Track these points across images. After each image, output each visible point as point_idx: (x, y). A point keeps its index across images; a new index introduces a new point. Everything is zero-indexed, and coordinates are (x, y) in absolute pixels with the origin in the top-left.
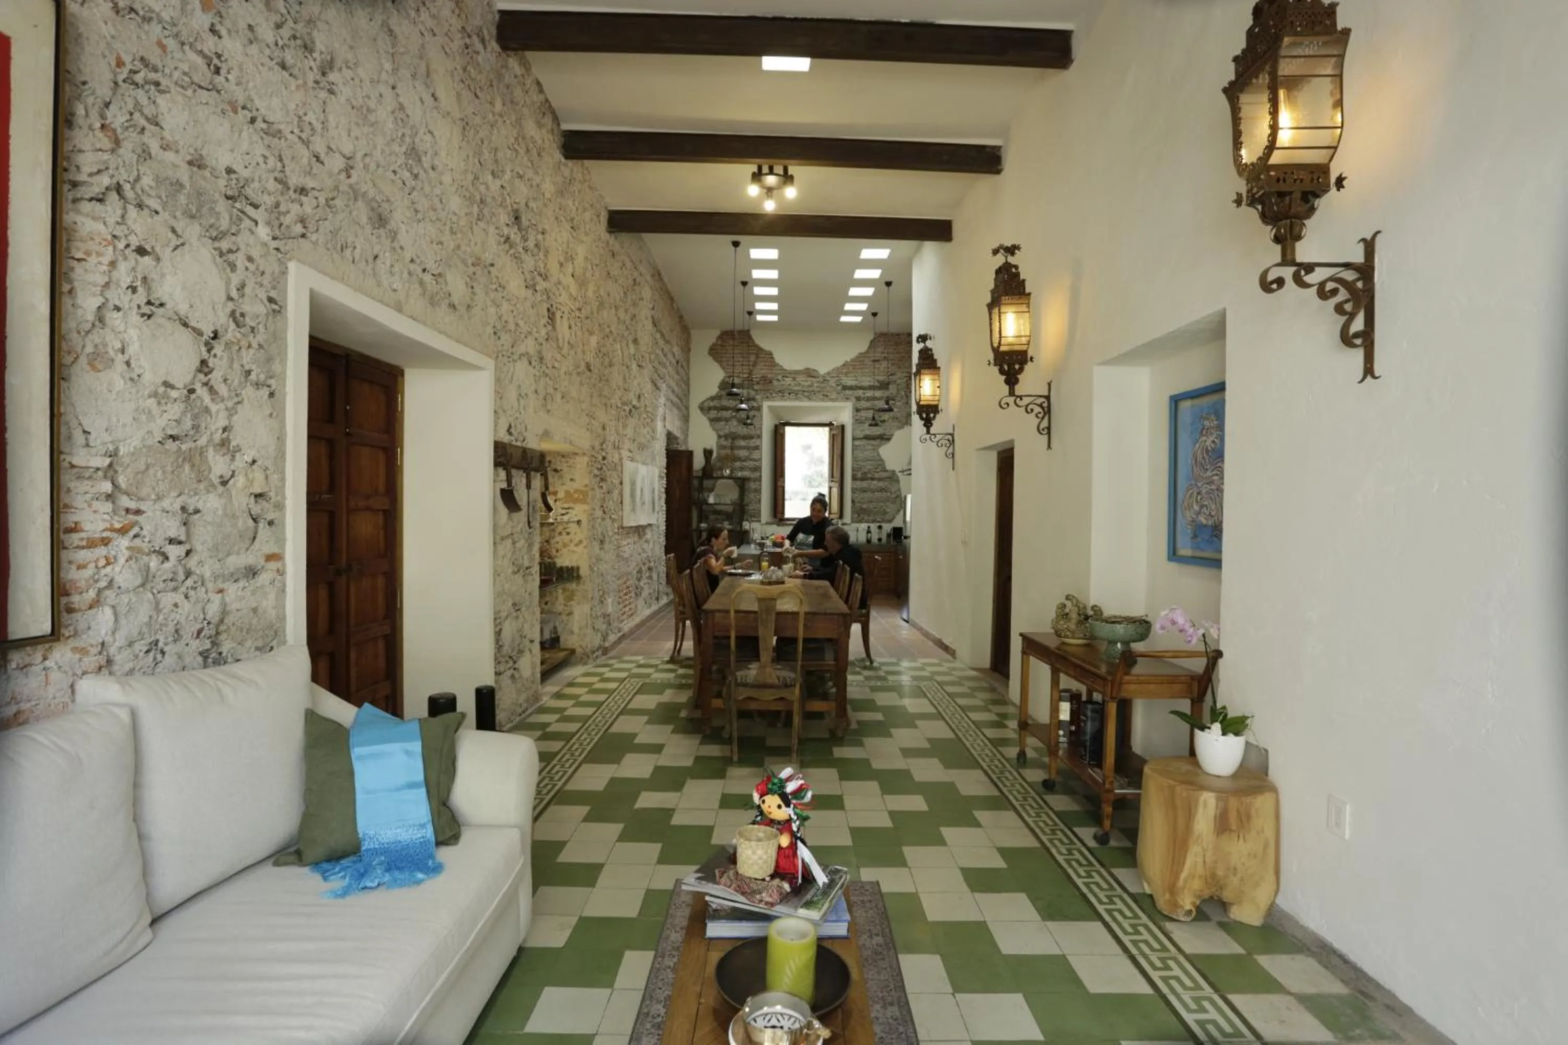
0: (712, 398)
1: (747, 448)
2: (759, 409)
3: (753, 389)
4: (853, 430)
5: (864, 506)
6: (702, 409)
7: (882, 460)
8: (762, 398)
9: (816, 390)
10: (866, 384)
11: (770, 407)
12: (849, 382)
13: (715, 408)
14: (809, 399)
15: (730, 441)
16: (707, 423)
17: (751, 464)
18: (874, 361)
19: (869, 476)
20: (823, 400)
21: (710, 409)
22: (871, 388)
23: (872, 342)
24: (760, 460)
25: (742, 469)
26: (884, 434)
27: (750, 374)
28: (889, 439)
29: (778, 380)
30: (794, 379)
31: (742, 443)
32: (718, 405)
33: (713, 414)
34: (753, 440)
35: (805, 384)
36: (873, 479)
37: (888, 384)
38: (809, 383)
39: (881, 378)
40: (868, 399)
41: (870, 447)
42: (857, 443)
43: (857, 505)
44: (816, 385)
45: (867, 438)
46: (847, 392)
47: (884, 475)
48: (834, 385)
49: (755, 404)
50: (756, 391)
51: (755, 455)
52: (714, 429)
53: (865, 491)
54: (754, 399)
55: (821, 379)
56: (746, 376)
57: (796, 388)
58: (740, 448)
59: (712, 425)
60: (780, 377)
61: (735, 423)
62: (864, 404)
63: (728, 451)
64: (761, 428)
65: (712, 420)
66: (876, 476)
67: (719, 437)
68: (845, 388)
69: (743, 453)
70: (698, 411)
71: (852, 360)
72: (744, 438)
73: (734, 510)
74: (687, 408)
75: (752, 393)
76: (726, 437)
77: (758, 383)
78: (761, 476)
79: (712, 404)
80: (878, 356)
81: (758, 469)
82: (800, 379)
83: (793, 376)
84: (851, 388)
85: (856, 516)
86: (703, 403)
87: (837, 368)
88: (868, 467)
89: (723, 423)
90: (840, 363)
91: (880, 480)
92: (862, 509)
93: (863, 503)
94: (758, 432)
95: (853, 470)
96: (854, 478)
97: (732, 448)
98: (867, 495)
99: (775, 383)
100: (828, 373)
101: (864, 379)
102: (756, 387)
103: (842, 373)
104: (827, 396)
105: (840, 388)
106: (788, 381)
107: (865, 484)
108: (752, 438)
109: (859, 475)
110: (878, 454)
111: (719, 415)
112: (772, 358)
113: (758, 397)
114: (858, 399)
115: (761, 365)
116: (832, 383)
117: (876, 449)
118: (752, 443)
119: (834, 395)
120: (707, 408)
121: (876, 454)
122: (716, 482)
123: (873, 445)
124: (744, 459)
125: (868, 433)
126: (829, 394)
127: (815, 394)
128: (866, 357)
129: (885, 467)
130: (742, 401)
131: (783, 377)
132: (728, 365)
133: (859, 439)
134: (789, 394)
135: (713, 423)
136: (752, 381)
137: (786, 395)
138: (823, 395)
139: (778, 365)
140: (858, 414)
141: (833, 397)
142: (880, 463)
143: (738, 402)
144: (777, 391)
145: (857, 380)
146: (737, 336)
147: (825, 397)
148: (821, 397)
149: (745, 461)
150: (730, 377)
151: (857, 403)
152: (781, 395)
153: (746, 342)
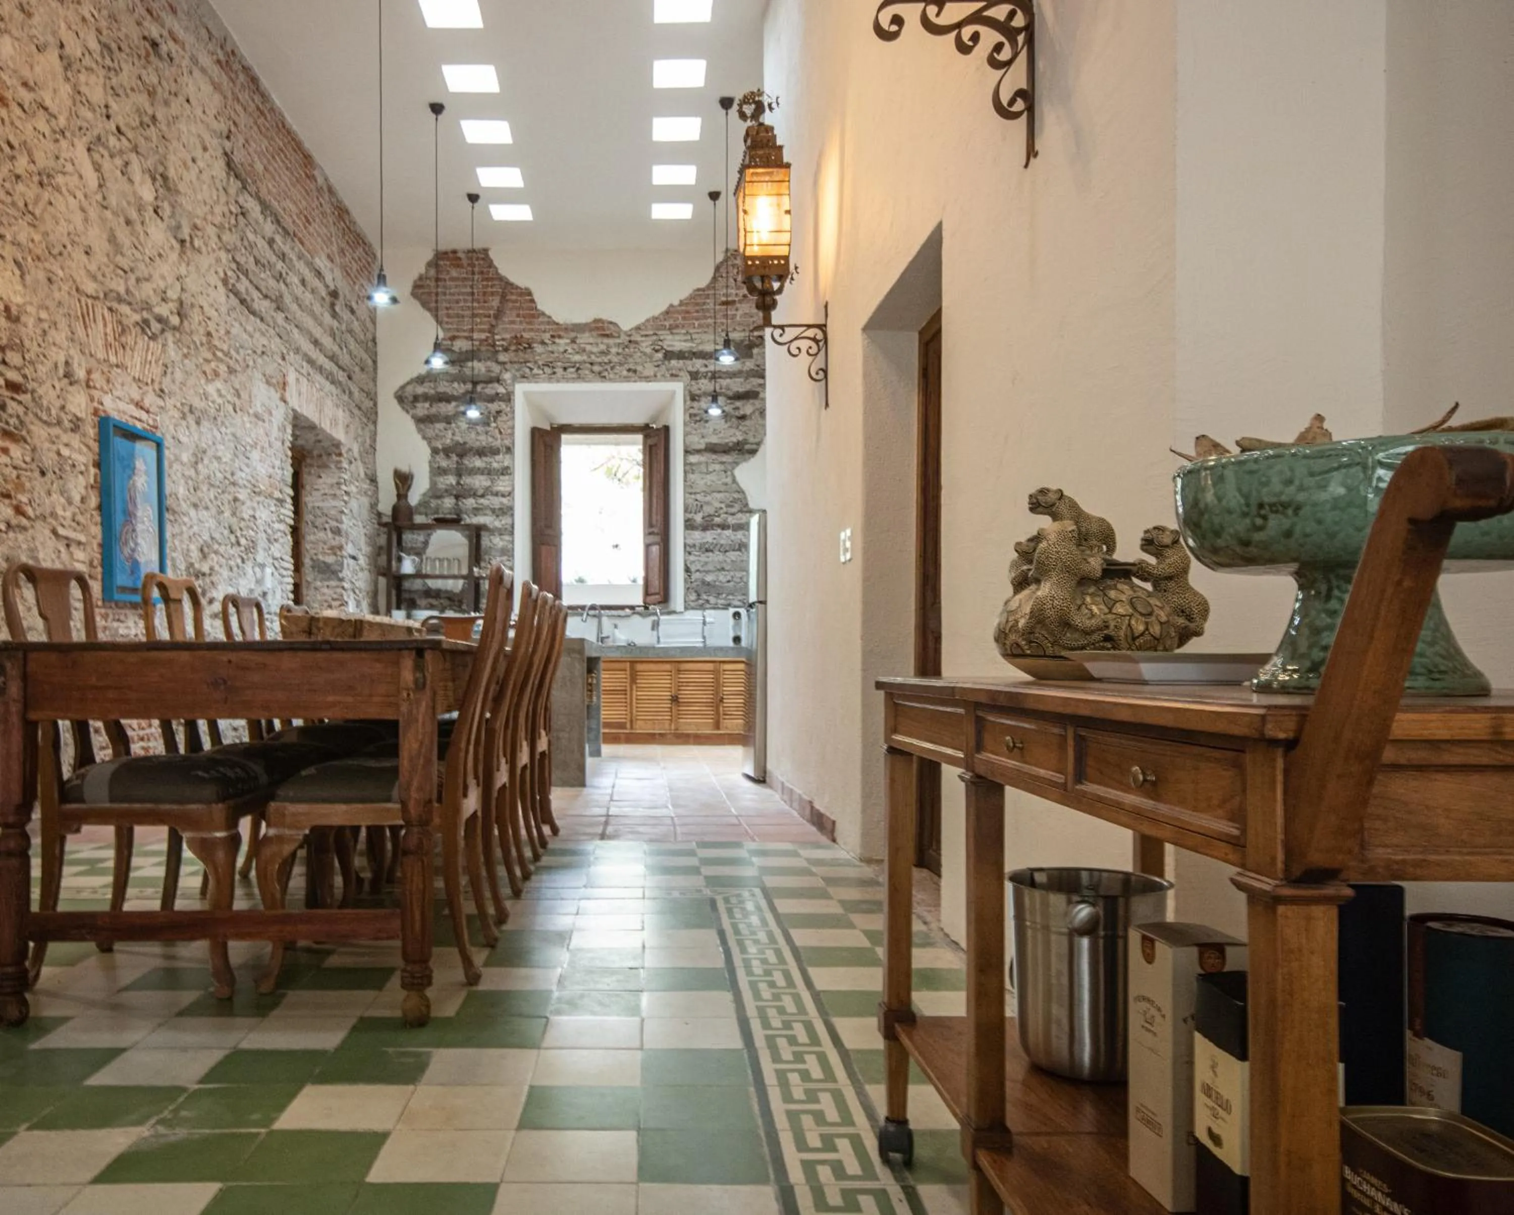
0: (421, 379)
1: (488, 472)
2: (508, 398)
3: (497, 362)
4: (686, 434)
5: (709, 578)
6: (400, 398)
7: (741, 491)
8: (514, 379)
9: (615, 359)
10: (709, 348)
11: (526, 394)
12: (677, 343)
13: (426, 397)
14: (602, 377)
15: (455, 458)
16: (411, 425)
17: (496, 502)
18: (725, 303)
19: (717, 520)
20: (627, 379)
21: (416, 398)
23: (719, 268)
24: (510, 494)
25: (477, 511)
26: (745, 442)
27: (492, 330)
28: (753, 452)
29: (543, 343)
30: (573, 341)
31: (478, 463)
32: (431, 392)
33: (422, 409)
34: (499, 457)
35: (595, 350)
36: (724, 527)
37: (750, 347)
38: (603, 347)
39: (738, 336)
40: (715, 376)
41: (717, 467)
42: (693, 459)
43: (696, 576)
44: (614, 350)
45: (712, 449)
46: (674, 362)
48: (648, 350)
49: (501, 390)
50: (504, 363)
51: (502, 485)
52: (424, 438)
53: (707, 550)
54: (498, 380)
55: (624, 339)
56: (483, 336)
57: (577, 358)
58: (473, 472)
59: (420, 430)
60: (546, 337)
61: (463, 425)
62: (704, 385)
63: (451, 480)
64: (512, 435)
65: (421, 421)
66: (731, 520)
67: (435, 451)
68: (669, 355)
69: (479, 482)
70: (395, 402)
71: (682, 303)
72: (481, 452)
74: (372, 396)
75: (496, 369)
76: (447, 451)
77: (506, 350)
78: (513, 526)
79: (420, 390)
80: (731, 293)
81: (508, 511)
82: (584, 339)
83: (573, 335)
84: (681, 355)
85: (693, 597)
86: (403, 388)
87: (655, 319)
88: (718, 505)
89: (440, 426)
90: (658, 309)
91: (737, 528)
92: (704, 582)
93: (707, 572)
94: (507, 442)
95: (686, 510)
96: (689, 525)
97: (459, 475)
98: (716, 557)
99: (539, 348)
100: (638, 328)
101: (705, 337)
102: (502, 357)
103: (663, 328)
104: (635, 371)
105: (660, 355)
106: (563, 343)
107: (709, 537)
108: (495, 452)
109: (698, 518)
110: (734, 481)
111: (434, 410)
112: (533, 301)
113: (507, 376)
114: (694, 376)
115: (510, 316)
116: (646, 346)
117: (728, 470)
118: (496, 463)
119: (649, 370)
120: (411, 399)
121: (729, 480)
122: (429, 535)
123: (722, 463)
124: (480, 492)
125: (714, 440)
126: (639, 368)
127: (612, 368)
128: (708, 296)
129: (747, 505)
130: (475, 383)
131: (553, 336)
132: (448, 316)
133: (698, 451)
134: (565, 369)
135: (422, 426)
136: (494, 345)
137: (559, 371)
138: (629, 370)
139: (543, 314)
140: (695, 404)
141: (647, 373)
142: (736, 496)
143: (469, 386)
144: (540, 363)
145: (692, 340)
146: (465, 262)
147: (631, 374)
148: (625, 373)
149: (483, 496)
150: (453, 338)
151: (693, 383)
152: (548, 370)
153: (482, 273)
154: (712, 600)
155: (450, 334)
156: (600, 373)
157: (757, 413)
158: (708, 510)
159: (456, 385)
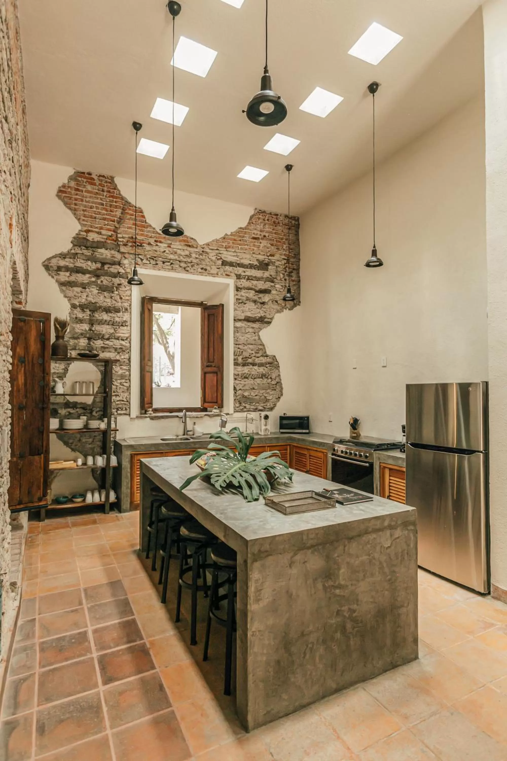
0: (63, 256)
1: (113, 324)
2: (126, 276)
4: (235, 310)
5: (246, 394)
6: (47, 267)
7: (262, 344)
8: (131, 265)
9: (195, 261)
10: (246, 262)
12: (229, 257)
13: (67, 269)
15: (88, 312)
16: (56, 286)
17: (117, 343)
18: (254, 238)
19: (250, 361)
21: (59, 269)
22: (251, 266)
23: (251, 218)
24: (128, 338)
25: (104, 349)
26: (265, 317)
27: (115, 231)
28: (269, 323)
29: (149, 244)
31: (105, 317)
32: (71, 265)
33: (64, 276)
34: (120, 314)
35: (183, 253)
36: (254, 364)
37: (267, 265)
38: (187, 253)
39: (261, 258)
40: (249, 278)
41: (251, 330)
42: (239, 324)
43: (239, 392)
44: (194, 255)
45: (248, 319)
46: (227, 267)
47: (263, 360)
48: (214, 258)
49: (121, 270)
50: (123, 253)
51: (122, 333)
52: (65, 296)
53: (246, 378)
54: (119, 264)
55: (199, 250)
56: (110, 233)
57: (172, 257)
58: (101, 322)
59: (62, 291)
60: (152, 241)
61: (95, 291)
62: (244, 283)
63: (86, 327)
65: (62, 284)
66: (257, 361)
67: (74, 306)
68: (224, 263)
69: (106, 330)
71: (232, 234)
72: (107, 310)
73: (94, 401)
74: (27, 262)
75: (118, 256)
76: (83, 307)
77: (125, 245)
78: (129, 359)
79: (62, 263)
80: (257, 233)
84: (231, 264)
85: (237, 405)
86: (49, 259)
87: (217, 241)
88: (250, 351)
89: (76, 289)
90: (219, 235)
91: (261, 365)
92: (244, 396)
93: (245, 390)
94: (126, 305)
95: (235, 354)
96: (236, 364)
97: (92, 323)
98: (249, 382)
99: (146, 247)
100: (208, 245)
101: (244, 256)
102: (123, 249)
103: (222, 246)
104: (206, 270)
105: (220, 262)
107: (246, 370)
108: (117, 310)
109: (240, 360)
110: (259, 339)
111: (72, 278)
112: (143, 217)
113: (125, 262)
114: (239, 277)
116: (212, 255)
117: (257, 331)
118: (118, 317)
119: (214, 270)
120: (55, 268)
121: (257, 338)
122: (69, 364)
123: (253, 328)
124: (107, 336)
125: (249, 314)
126: (208, 268)
127: (192, 266)
128: (245, 233)
129: (265, 352)
130: (103, 264)
131: (156, 241)
132: (85, 216)
133: (240, 320)
134: (164, 263)
135: (64, 288)
136: (116, 240)
137: (160, 263)
138: (202, 269)
139: (150, 226)
140: (239, 293)
141: (212, 272)
142: (260, 347)
143: (99, 265)
144: (148, 257)
145: (237, 256)
146: (97, 182)
147: (203, 271)
148: (200, 270)
149: (108, 339)
150: (87, 231)
151: (238, 280)
152: (153, 262)
153: (109, 192)
154: (248, 406)
155: (85, 228)
156: (185, 268)
157: (271, 302)
158: (246, 354)
159: (89, 263)
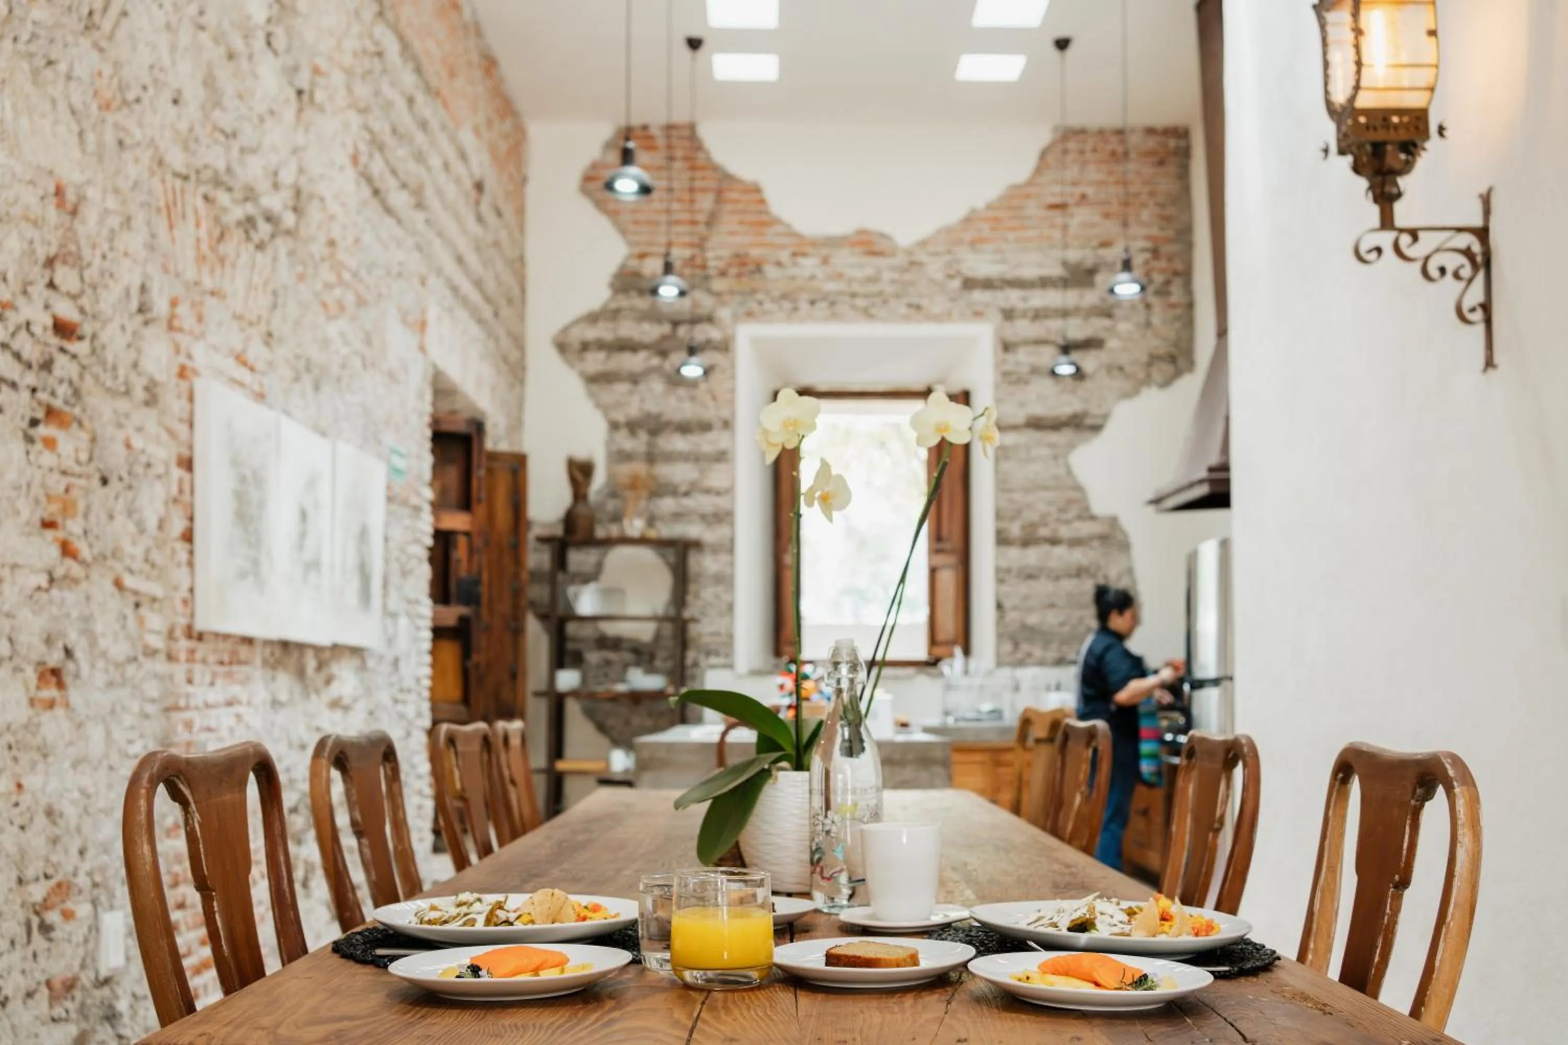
0: (593, 318)
1: (696, 458)
2: (725, 347)
3: (709, 291)
4: (997, 402)
5: (1032, 619)
6: (562, 347)
7: (1079, 488)
8: (736, 318)
9: (889, 289)
10: (1030, 272)
11: (756, 342)
12: (983, 266)
13: (601, 345)
14: (867, 314)
15: (643, 436)
16: (577, 386)
17: (707, 503)
18: (1053, 207)
19: (1043, 532)
20: (906, 318)
21: (585, 347)
22: (1044, 283)
23: (1044, 155)
24: (729, 491)
25: (677, 516)
26: (1085, 414)
27: (701, 244)
28: (1096, 428)
29: (779, 264)
30: (825, 261)
31: (679, 443)
32: (608, 336)
33: (596, 362)
34: (711, 436)
35: (858, 274)
36: (1054, 541)
37: (1091, 272)
38: (869, 271)
39: (1073, 255)
40: (1038, 315)
41: (1045, 452)
42: (1010, 439)
43: (1012, 616)
44: (887, 276)
45: (1036, 424)
46: (977, 295)
47: (1085, 529)
48: (939, 276)
49: (715, 334)
50: (718, 294)
51: (716, 477)
52: (598, 405)
53: (1030, 577)
54: (711, 320)
55: (900, 260)
56: (688, 253)
57: (831, 286)
58: (671, 457)
59: (591, 395)
60: (784, 256)
61: (657, 386)
62: (1023, 328)
63: (639, 468)
64: (732, 402)
65: (595, 380)
66: (1065, 532)
67: (614, 426)
68: (969, 284)
69: (680, 473)
70: (552, 354)
71: (990, 207)
72: (684, 428)
73: (658, 637)
74: (519, 342)
75: (709, 302)
76: (633, 427)
77: (723, 274)
78: (732, 541)
79: (591, 333)
80: (1063, 192)
81: (723, 517)
82: (844, 260)
83: (825, 251)
84: (988, 284)
85: (1007, 647)
86: (566, 330)
87: (948, 230)
88: (1042, 507)
89: (621, 388)
90: (955, 213)
91: (1076, 542)
92: (1024, 627)
93: (1030, 610)
94: (725, 413)
95: (999, 516)
96: (1002, 540)
97: (651, 461)
98: (1042, 587)
99: (771, 271)
100: (923, 244)
101: (1025, 256)
102: (718, 285)
103: (960, 242)
104: (918, 307)
105: (956, 284)
106: (809, 265)
107: (1032, 556)
108: (706, 427)
109: (1015, 530)
110: (1069, 472)
111: (612, 365)
112: (762, 201)
113: (724, 314)
114: (1009, 315)
115: (729, 222)
116: (935, 268)
117: (1060, 455)
118: (706, 443)
119: (939, 305)
120: (577, 346)
121: (1061, 471)
122: (605, 554)
123: (1052, 446)
124: (683, 489)
125: (1038, 410)
126: (924, 302)
127: (885, 302)
128: (1028, 196)
129: (1087, 509)
130: (676, 324)
131: (794, 254)
132: (636, 222)
133: (1015, 428)
134: (813, 303)
135: (594, 387)
136: (704, 267)
137: (804, 306)
138: (910, 306)
139: (779, 221)
140: (1010, 357)
141: (937, 309)
142: (1073, 494)
143: (666, 328)
144: (776, 294)
145: (1003, 261)
146: (661, 142)
147: (913, 311)
148: (903, 310)
149: (687, 494)
150: (642, 256)
151: (1007, 325)
152: (787, 305)
153: (686, 159)
154: (1038, 652)
155: (637, 251)
156: (865, 309)
157: (1103, 372)
158: (1031, 516)
159: (646, 327)
